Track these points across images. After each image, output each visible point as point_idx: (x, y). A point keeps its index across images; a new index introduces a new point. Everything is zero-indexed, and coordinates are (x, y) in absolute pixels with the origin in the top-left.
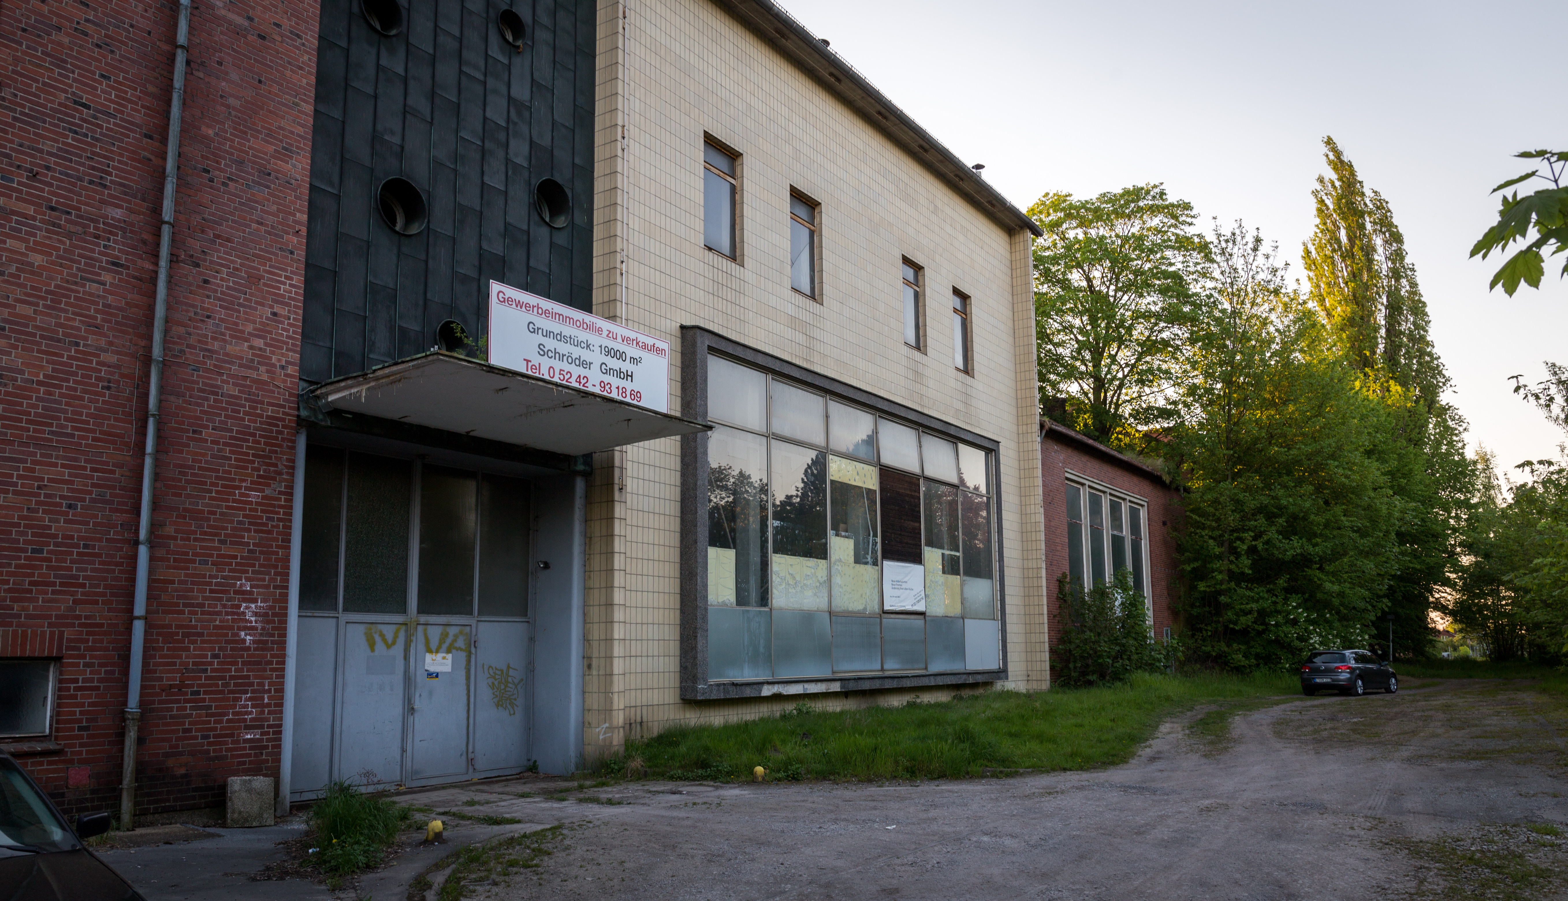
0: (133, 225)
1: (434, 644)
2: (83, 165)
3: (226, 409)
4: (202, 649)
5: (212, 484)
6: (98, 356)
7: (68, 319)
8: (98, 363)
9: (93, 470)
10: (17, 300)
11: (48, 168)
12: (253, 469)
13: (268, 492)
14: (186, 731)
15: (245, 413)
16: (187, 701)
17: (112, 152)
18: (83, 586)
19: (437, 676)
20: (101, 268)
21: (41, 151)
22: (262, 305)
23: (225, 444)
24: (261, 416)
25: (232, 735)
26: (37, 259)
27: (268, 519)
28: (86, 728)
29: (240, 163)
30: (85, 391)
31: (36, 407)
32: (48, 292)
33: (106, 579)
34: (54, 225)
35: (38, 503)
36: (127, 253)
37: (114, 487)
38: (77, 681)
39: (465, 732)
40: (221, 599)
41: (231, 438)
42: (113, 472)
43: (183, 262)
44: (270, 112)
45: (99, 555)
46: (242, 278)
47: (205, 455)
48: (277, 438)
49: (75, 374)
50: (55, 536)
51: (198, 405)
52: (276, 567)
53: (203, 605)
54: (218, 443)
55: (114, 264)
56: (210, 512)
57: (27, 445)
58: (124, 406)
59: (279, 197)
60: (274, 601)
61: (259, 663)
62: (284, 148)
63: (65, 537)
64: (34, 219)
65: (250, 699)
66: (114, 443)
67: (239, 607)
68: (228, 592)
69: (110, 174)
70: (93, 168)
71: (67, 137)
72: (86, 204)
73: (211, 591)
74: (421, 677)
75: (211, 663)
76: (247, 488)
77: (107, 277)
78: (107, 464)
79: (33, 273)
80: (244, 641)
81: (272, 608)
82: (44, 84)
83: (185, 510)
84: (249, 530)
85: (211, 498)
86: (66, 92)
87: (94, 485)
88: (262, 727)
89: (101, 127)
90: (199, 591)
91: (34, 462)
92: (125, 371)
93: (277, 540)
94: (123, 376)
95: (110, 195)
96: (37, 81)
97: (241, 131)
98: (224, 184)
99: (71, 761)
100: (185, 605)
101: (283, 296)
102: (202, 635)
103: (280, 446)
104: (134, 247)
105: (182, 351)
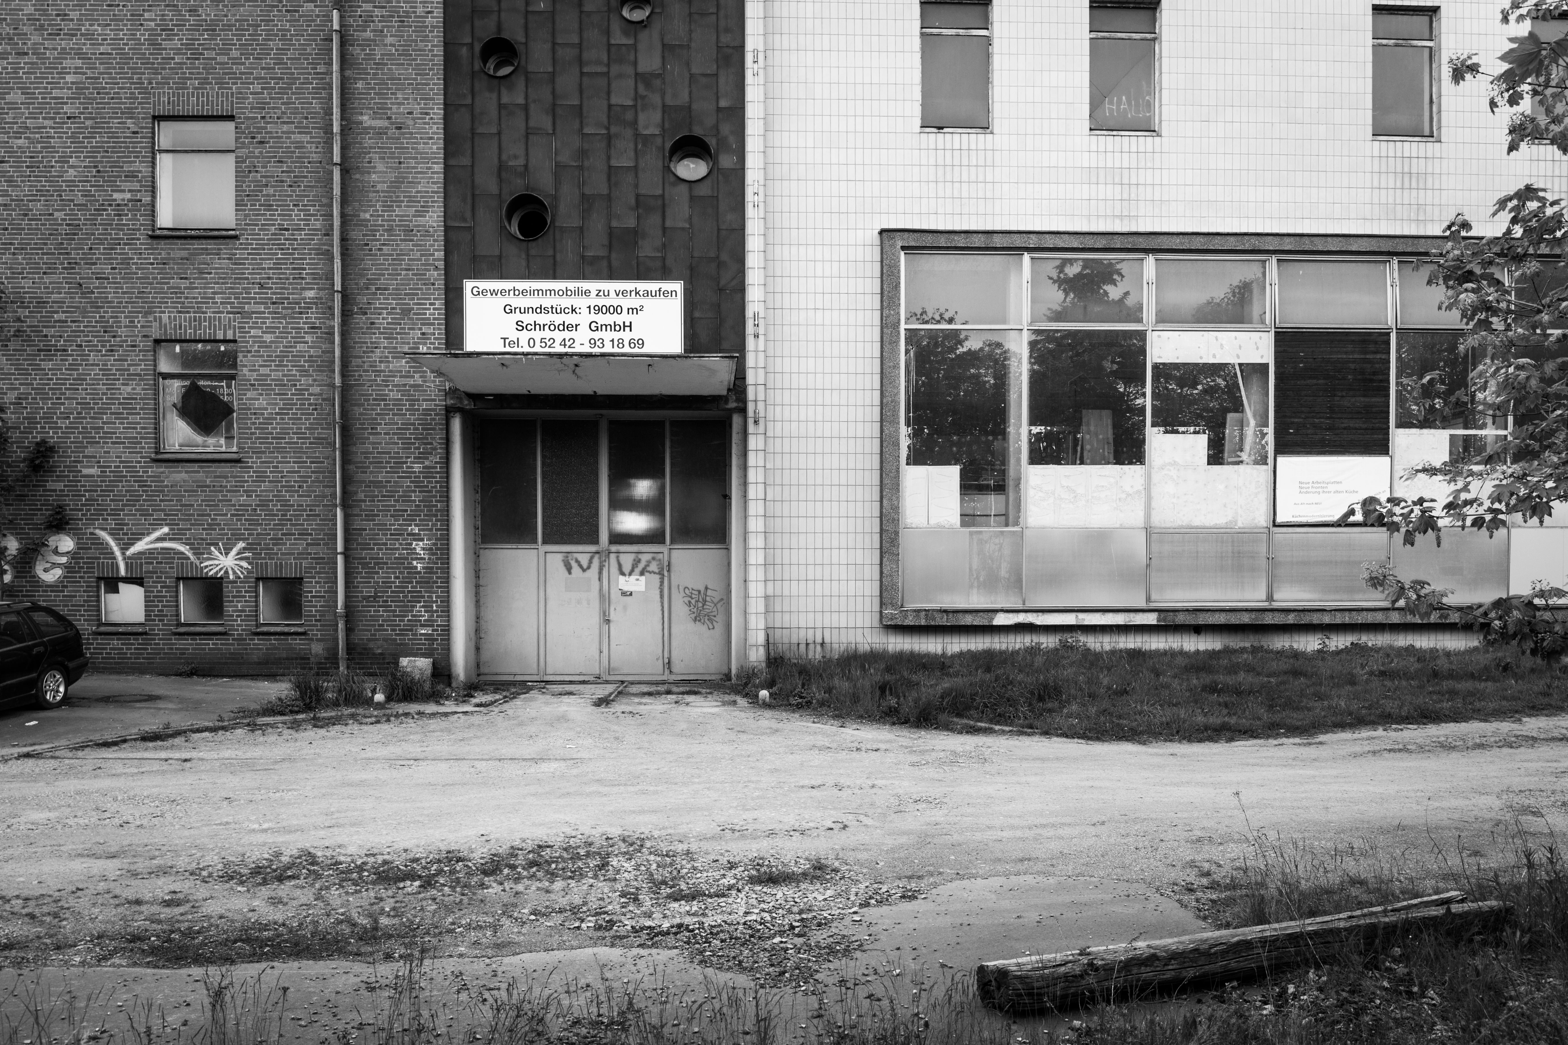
0: (321, 298)
1: (627, 568)
2: (288, 269)
3: (393, 410)
4: (387, 573)
5: (387, 462)
6: (308, 390)
7: (289, 370)
8: (309, 395)
9: (311, 462)
10: (260, 366)
11: (269, 278)
12: (415, 448)
13: (427, 463)
14: (380, 625)
15: (407, 410)
16: (380, 606)
17: (304, 254)
18: (311, 534)
19: (631, 594)
20: (306, 333)
21: (264, 269)
22: (413, 329)
23: (394, 434)
24: (418, 410)
25: (411, 630)
26: (268, 338)
27: (428, 482)
28: (319, 621)
29: (390, 230)
30: (302, 414)
31: (276, 428)
32: (276, 356)
33: (324, 530)
34: (275, 313)
35: (282, 486)
36: (319, 318)
37: (324, 472)
38: (311, 592)
39: (661, 641)
40: (398, 540)
41: (398, 429)
42: (323, 462)
43: (356, 313)
44: (409, 182)
45: (319, 515)
46: (397, 314)
47: (380, 443)
48: (430, 424)
49: (296, 404)
50: (293, 506)
51: (373, 410)
52: (436, 516)
53: (386, 544)
54: (388, 434)
55: (312, 328)
56: (387, 482)
57: (273, 452)
58: (326, 419)
59: (421, 245)
60: (436, 539)
61: (428, 582)
62: (422, 207)
63: (298, 506)
64: (264, 313)
65: (423, 607)
66: (322, 444)
67: (411, 544)
68: (402, 535)
69: (305, 269)
70: (294, 269)
71: (277, 254)
72: (293, 294)
73: (391, 535)
74: (615, 595)
75: (394, 582)
76: (411, 462)
77: (308, 338)
78: (319, 457)
79: (267, 347)
80: (416, 567)
81: (434, 544)
82: (263, 225)
83: (370, 482)
84: (415, 492)
85: (387, 472)
86: (274, 225)
87: (312, 472)
88: (433, 626)
89: (296, 240)
90: (383, 534)
91: (278, 462)
92: (324, 396)
93: (435, 496)
94: (323, 400)
95: (307, 283)
96: (257, 225)
97: (388, 206)
98: (380, 250)
99: (312, 640)
100: (375, 544)
101: (429, 319)
102: (386, 563)
103: (434, 429)
104: (324, 313)
105: (360, 376)
